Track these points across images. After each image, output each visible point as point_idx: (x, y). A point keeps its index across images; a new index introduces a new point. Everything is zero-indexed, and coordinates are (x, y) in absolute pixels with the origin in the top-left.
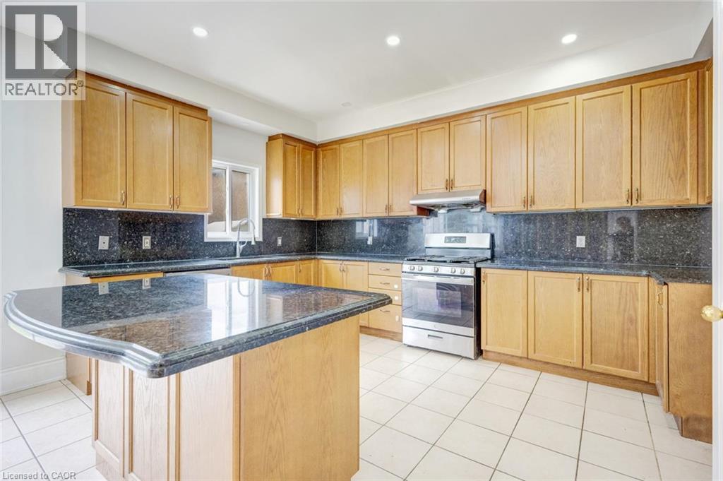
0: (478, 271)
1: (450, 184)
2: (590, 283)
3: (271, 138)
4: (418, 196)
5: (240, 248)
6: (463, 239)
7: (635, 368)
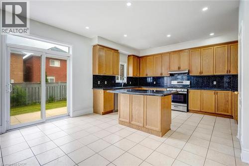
0: (188, 90)
1: (179, 68)
2: (217, 93)
3: (129, 56)
4: (170, 71)
5: (123, 84)
6: (182, 82)
7: (228, 112)
